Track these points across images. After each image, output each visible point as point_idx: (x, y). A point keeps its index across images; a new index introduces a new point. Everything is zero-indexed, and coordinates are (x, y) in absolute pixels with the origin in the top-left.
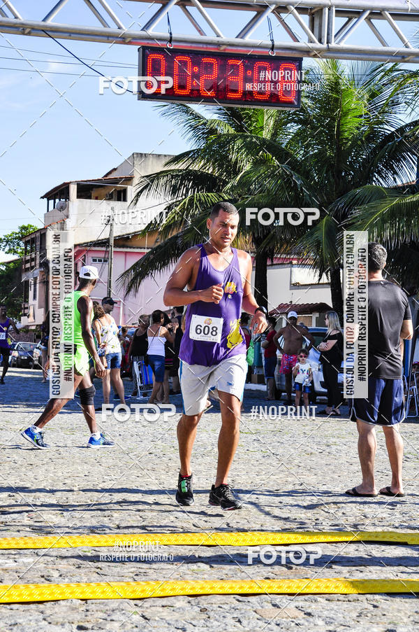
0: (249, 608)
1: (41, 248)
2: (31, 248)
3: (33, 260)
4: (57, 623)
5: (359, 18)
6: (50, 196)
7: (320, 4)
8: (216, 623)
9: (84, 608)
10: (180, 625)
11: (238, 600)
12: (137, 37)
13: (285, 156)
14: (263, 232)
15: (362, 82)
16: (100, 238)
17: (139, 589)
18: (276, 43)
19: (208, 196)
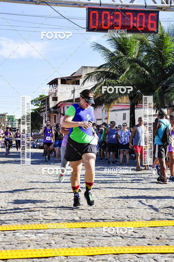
1: (47, 103)
2: (44, 103)
3: (44, 108)
6: (50, 83)
11: (137, 257)
12: (85, 3)
13: (142, 65)
14: (134, 94)
15: (172, 34)
16: (70, 99)
17: (90, 251)
18: (147, 4)
19: (111, 81)
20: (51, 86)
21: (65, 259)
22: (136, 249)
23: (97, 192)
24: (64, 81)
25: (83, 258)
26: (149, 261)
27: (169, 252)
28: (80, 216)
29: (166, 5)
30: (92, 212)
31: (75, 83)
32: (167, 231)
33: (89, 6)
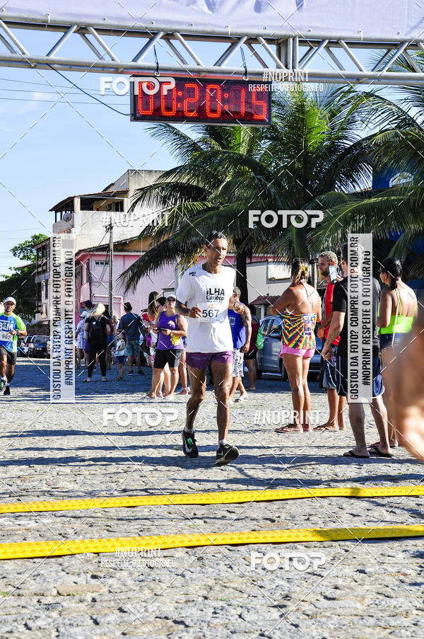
0: (239, 556)
2: (43, 254)
3: (44, 264)
4: (74, 573)
5: (319, 47)
6: (57, 209)
7: (285, 36)
8: (211, 570)
9: (97, 560)
10: (179, 572)
11: (229, 550)
12: (127, 67)
13: (259, 169)
16: (102, 244)
17: (144, 542)
18: (249, 69)
19: (193, 204)
20: (59, 214)
22: (229, 538)
24: (89, 203)
26: (250, 555)
31: (114, 208)
32: (291, 509)
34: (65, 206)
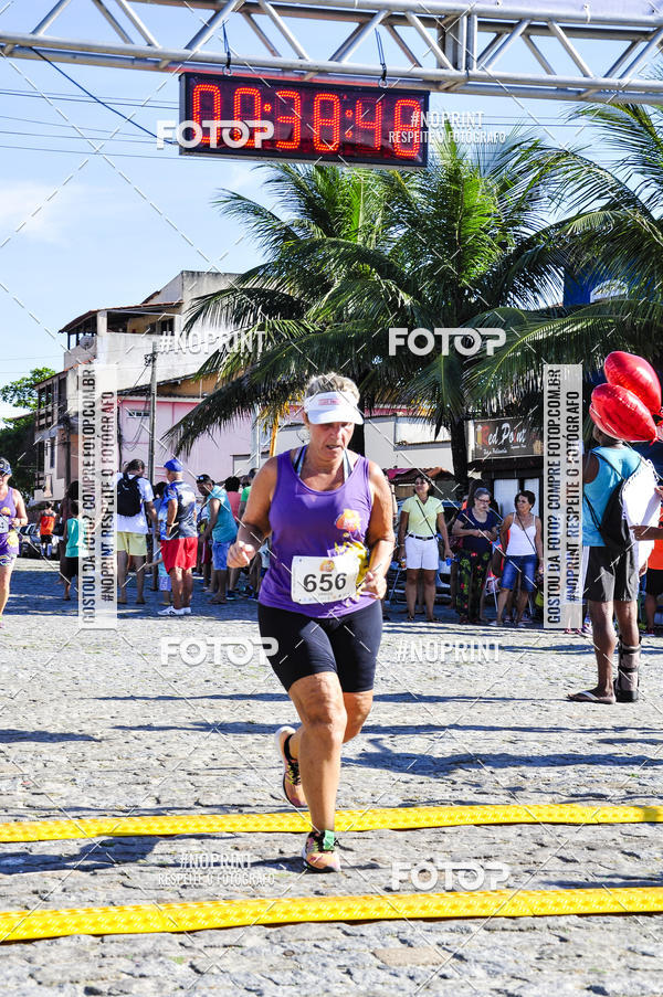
0: (363, 947)
1: (60, 397)
2: (47, 398)
3: (49, 414)
4: (52, 983)
5: (512, 34)
6: (71, 329)
7: (455, 10)
8: (311, 978)
10: (253, 983)
11: (345, 933)
12: (177, 58)
13: (387, 269)
14: (359, 370)
15: (490, 169)
16: (139, 384)
17: (186, 915)
18: (389, 68)
19: (283, 323)
20: (73, 337)
21: (93, 944)
22: (344, 908)
23: (224, 710)
24: (120, 321)
25: (158, 941)
26: (384, 945)
27: (454, 913)
28: (157, 794)
29: (452, 72)
30: (201, 779)
31: (158, 328)
32: (452, 844)
33: (190, 69)
34: (83, 325)
